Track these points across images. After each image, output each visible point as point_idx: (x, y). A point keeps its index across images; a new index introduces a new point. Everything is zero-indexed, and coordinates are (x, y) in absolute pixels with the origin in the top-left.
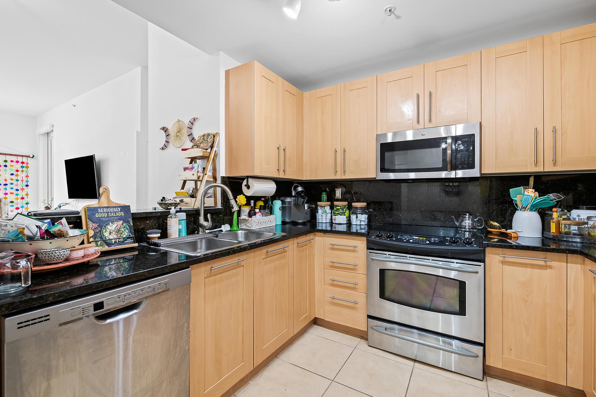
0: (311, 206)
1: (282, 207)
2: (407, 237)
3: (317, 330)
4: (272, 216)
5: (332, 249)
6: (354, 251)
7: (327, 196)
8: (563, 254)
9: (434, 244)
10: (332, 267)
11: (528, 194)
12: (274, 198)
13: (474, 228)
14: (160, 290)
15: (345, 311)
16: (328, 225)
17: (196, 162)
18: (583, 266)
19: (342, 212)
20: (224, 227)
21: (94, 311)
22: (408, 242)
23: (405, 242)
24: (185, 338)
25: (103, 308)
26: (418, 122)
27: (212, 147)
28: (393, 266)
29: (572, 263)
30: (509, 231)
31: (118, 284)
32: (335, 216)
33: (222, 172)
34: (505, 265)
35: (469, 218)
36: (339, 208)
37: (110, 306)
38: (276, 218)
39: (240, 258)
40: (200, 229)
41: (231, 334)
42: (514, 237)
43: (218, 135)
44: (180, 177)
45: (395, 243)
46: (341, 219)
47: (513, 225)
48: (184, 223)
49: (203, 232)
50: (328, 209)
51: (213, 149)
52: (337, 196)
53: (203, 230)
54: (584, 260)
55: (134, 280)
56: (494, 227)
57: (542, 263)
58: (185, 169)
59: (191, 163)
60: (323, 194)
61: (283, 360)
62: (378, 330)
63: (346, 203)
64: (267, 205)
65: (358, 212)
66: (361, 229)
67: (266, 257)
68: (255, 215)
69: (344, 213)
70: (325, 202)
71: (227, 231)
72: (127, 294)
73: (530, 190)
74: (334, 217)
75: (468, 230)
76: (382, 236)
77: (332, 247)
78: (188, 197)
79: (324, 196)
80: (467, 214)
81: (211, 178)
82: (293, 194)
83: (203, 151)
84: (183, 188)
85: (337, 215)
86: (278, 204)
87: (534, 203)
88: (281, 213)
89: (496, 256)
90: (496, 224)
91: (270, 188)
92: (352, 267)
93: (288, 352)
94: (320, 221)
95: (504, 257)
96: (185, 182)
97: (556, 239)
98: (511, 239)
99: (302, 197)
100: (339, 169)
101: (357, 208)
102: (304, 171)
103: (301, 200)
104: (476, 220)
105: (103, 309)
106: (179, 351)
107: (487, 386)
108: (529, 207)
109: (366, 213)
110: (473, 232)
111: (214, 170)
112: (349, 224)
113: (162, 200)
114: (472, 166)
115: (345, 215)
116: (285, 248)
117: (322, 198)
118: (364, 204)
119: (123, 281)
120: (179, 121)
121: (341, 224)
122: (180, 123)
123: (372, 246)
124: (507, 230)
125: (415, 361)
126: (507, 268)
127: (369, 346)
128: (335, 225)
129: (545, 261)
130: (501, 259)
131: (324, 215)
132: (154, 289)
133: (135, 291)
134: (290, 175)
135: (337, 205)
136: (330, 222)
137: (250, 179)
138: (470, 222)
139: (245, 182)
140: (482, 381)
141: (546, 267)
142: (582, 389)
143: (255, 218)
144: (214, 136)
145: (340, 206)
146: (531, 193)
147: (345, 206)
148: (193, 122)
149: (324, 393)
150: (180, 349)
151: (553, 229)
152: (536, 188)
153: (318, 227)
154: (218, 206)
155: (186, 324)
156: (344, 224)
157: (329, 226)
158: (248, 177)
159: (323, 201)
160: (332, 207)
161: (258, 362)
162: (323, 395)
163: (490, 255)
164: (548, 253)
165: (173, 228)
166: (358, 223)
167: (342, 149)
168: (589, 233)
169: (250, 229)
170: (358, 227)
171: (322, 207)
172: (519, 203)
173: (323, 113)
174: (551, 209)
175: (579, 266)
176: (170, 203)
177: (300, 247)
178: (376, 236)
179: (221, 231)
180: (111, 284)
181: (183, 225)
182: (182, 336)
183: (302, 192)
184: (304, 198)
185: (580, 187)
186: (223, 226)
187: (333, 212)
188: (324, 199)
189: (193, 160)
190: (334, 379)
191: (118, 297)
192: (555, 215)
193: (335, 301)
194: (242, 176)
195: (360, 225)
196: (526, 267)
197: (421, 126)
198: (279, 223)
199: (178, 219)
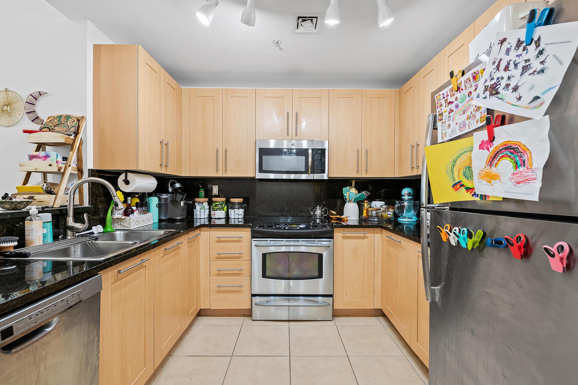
0: (188, 202)
1: (159, 204)
2: (283, 225)
3: (203, 321)
4: (149, 214)
5: (219, 241)
6: (239, 241)
7: (205, 193)
8: (372, 228)
10: (218, 258)
11: (352, 192)
12: (150, 195)
13: (322, 215)
14: (74, 303)
15: (230, 296)
16: (206, 220)
17: (44, 150)
18: (381, 234)
19: (220, 207)
20: (96, 229)
21: (2, 340)
22: (284, 229)
23: (282, 229)
24: (95, 353)
25: (12, 334)
26: (288, 134)
27: (76, 133)
28: (273, 249)
29: (376, 234)
30: (342, 217)
31: (27, 302)
32: (214, 212)
33: (89, 164)
34: (345, 239)
35: (319, 208)
36: (218, 203)
37: (21, 331)
38: (153, 216)
39: (143, 258)
40: (69, 232)
41: (135, 340)
42: (346, 220)
43: (84, 119)
44: (22, 167)
45: (275, 231)
46: (220, 214)
47: (344, 212)
48: (50, 226)
49: (73, 235)
50: (206, 205)
51: (78, 135)
52: (214, 192)
53: (73, 234)
54: (382, 230)
55: (44, 294)
56: (333, 215)
57: (363, 235)
58: (31, 157)
59: (38, 150)
60: (201, 191)
61: (178, 356)
62: (261, 304)
63: (224, 199)
64: (145, 202)
65: (236, 207)
66: (239, 222)
67: (164, 255)
68: (133, 213)
69: (223, 208)
70: (203, 198)
71: (99, 233)
72: (39, 313)
73: (353, 189)
74: (212, 212)
75: (319, 217)
76: (263, 226)
77: (218, 240)
78: (43, 194)
79: (202, 192)
80: (318, 206)
81: (75, 171)
82: (170, 190)
83: (65, 137)
84: (26, 182)
85: (216, 210)
86: (154, 201)
87: (356, 197)
88: (158, 210)
89: (339, 233)
90: (334, 212)
91: (151, 184)
92: (238, 255)
93: (181, 347)
94: (198, 217)
95: (344, 234)
96: (29, 174)
97: (366, 220)
98: (344, 222)
99: (180, 193)
100: (220, 168)
101: (235, 203)
102: (183, 167)
103: (179, 196)
104: (323, 210)
105: (13, 336)
106: (90, 369)
107: (335, 323)
108: (353, 200)
109: (242, 208)
110: (322, 218)
111: (80, 160)
112: (227, 218)
113: (3, 198)
114: (323, 171)
115: (224, 210)
116: (178, 245)
117: (200, 194)
118: (241, 200)
119: (32, 298)
120: (6, 90)
121: (221, 218)
122: (10, 94)
123: (257, 235)
124: (341, 216)
125: (289, 321)
126: (346, 241)
127: (253, 320)
128: (214, 219)
129: (364, 234)
130: (342, 235)
131: (203, 211)
132: (67, 302)
133: (47, 307)
134: (171, 171)
135: (216, 201)
136: (208, 218)
137: (129, 175)
138: (320, 211)
139: (122, 177)
140: (332, 321)
141: (365, 237)
142: (380, 308)
143: (133, 217)
144: (78, 120)
145: (219, 202)
147: (224, 202)
148: (36, 97)
149: (228, 369)
150: (90, 368)
151: (365, 214)
152: (357, 188)
153: (196, 222)
154: (84, 204)
155: (97, 337)
156: (223, 218)
157: (208, 221)
158: (127, 172)
159: (201, 198)
160: (210, 203)
161: (158, 363)
162: (227, 370)
163: (337, 233)
164: (366, 228)
165: (36, 232)
166: (237, 217)
167: (224, 149)
168: (382, 215)
169: (128, 228)
170: (236, 220)
171: (199, 203)
172: (347, 198)
173: (204, 113)
176: (19, 201)
177: (190, 243)
178: (259, 226)
179: (93, 233)
180: (19, 303)
181: (49, 229)
182: (93, 351)
183: (180, 188)
184: (183, 195)
185: (370, 187)
186: (94, 228)
187: (212, 207)
188: (202, 195)
189: (40, 146)
190: (232, 354)
191: (29, 318)
192: (366, 205)
193: (221, 289)
194: (120, 170)
195: (238, 218)
196: (355, 239)
197: (290, 137)
198: (157, 220)
199: (42, 221)
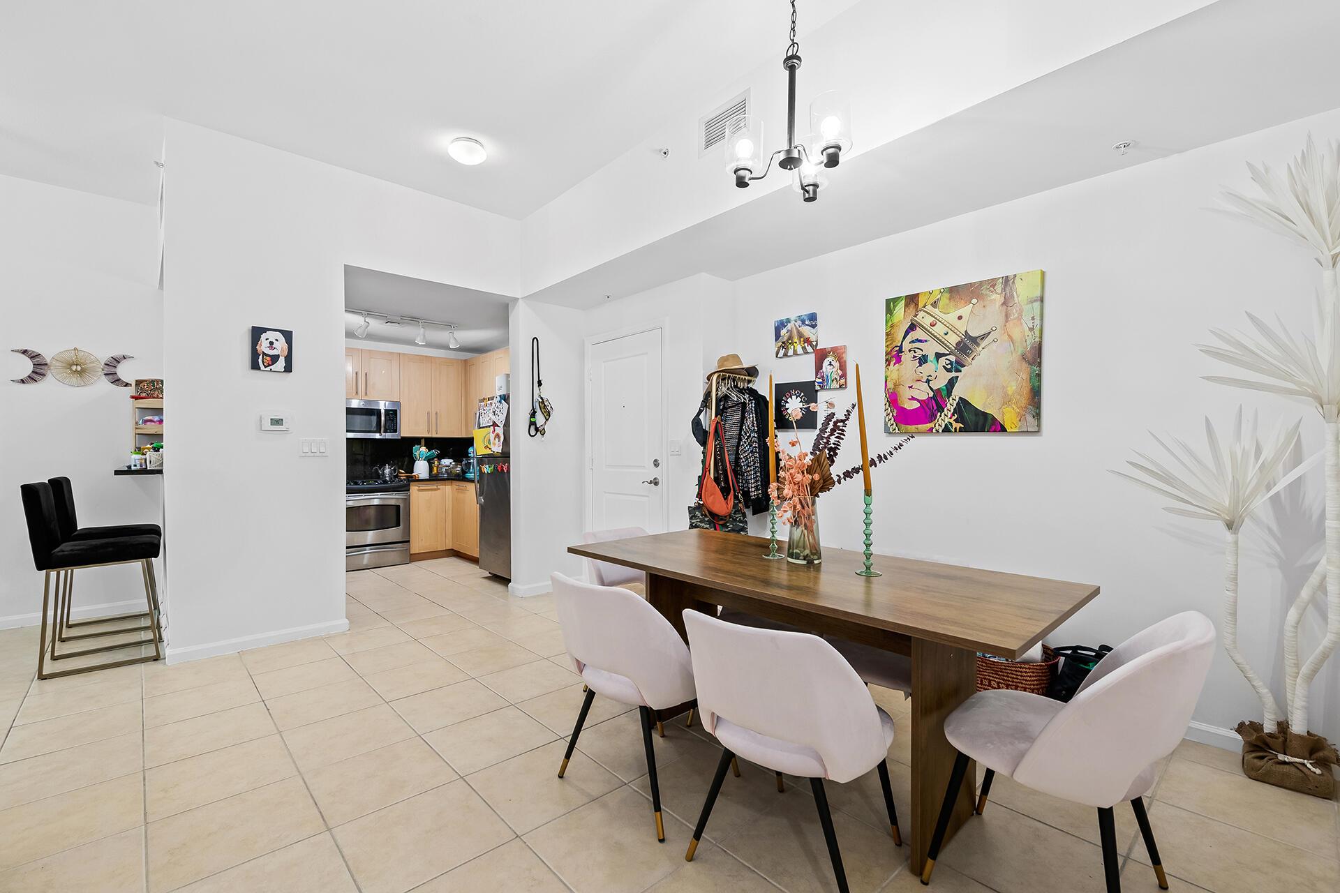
8: (443, 482)
9: (381, 483)
35: (387, 468)
42: (418, 475)
56: (404, 473)
57: (435, 487)
73: (423, 447)
87: (426, 456)
89: (413, 487)
104: (391, 469)
108: (423, 458)
114: (395, 431)
122: (81, 354)
124: (412, 473)
126: (420, 494)
130: (416, 488)
141: (437, 489)
142: (452, 549)
146: (423, 449)
148: (118, 360)
151: (435, 470)
152: (427, 446)
164: (437, 482)
168: (451, 471)
172: (417, 457)
174: (433, 459)
175: (450, 487)
192: (436, 462)
196: (427, 491)
